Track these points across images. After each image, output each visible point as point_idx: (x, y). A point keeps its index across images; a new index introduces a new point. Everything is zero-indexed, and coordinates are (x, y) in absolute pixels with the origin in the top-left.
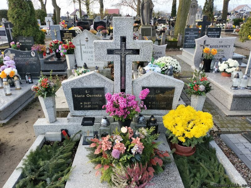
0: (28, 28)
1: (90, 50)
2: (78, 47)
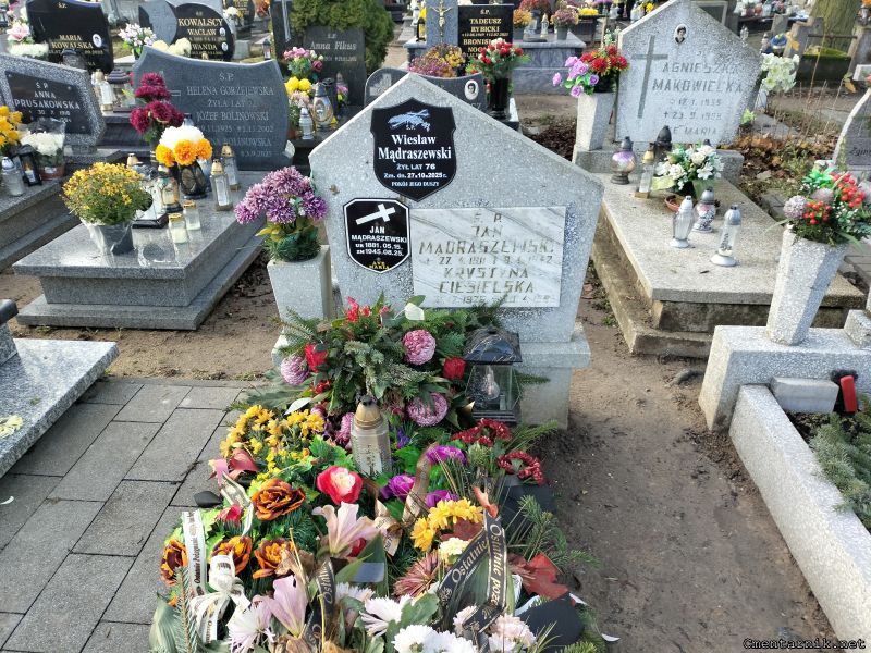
1: (681, 76)
2: (636, 67)
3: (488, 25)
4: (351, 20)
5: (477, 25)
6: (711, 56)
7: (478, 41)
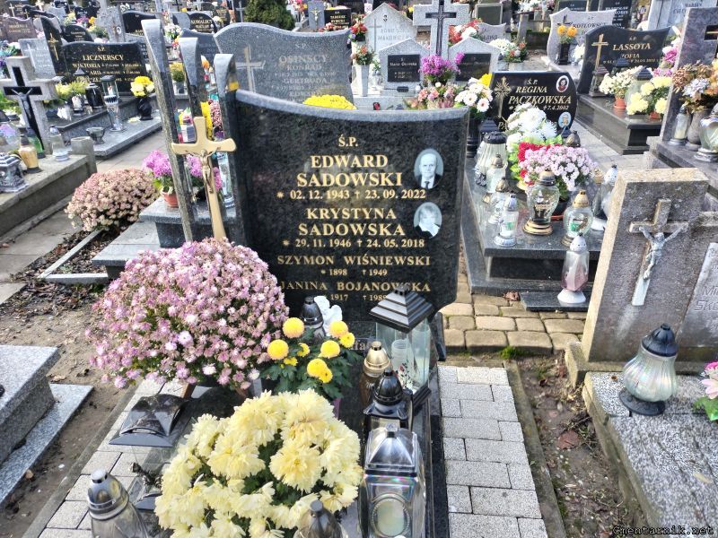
1: (388, 34)
2: (371, 31)
4: (272, 18)
6: (398, 26)
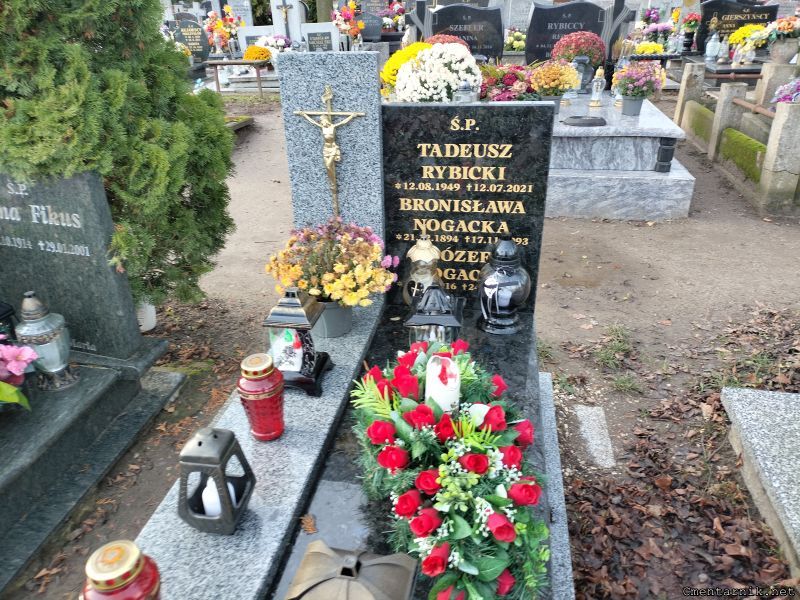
0: (45, 77)
3: (472, 162)
5: (438, 161)
7: (443, 205)
